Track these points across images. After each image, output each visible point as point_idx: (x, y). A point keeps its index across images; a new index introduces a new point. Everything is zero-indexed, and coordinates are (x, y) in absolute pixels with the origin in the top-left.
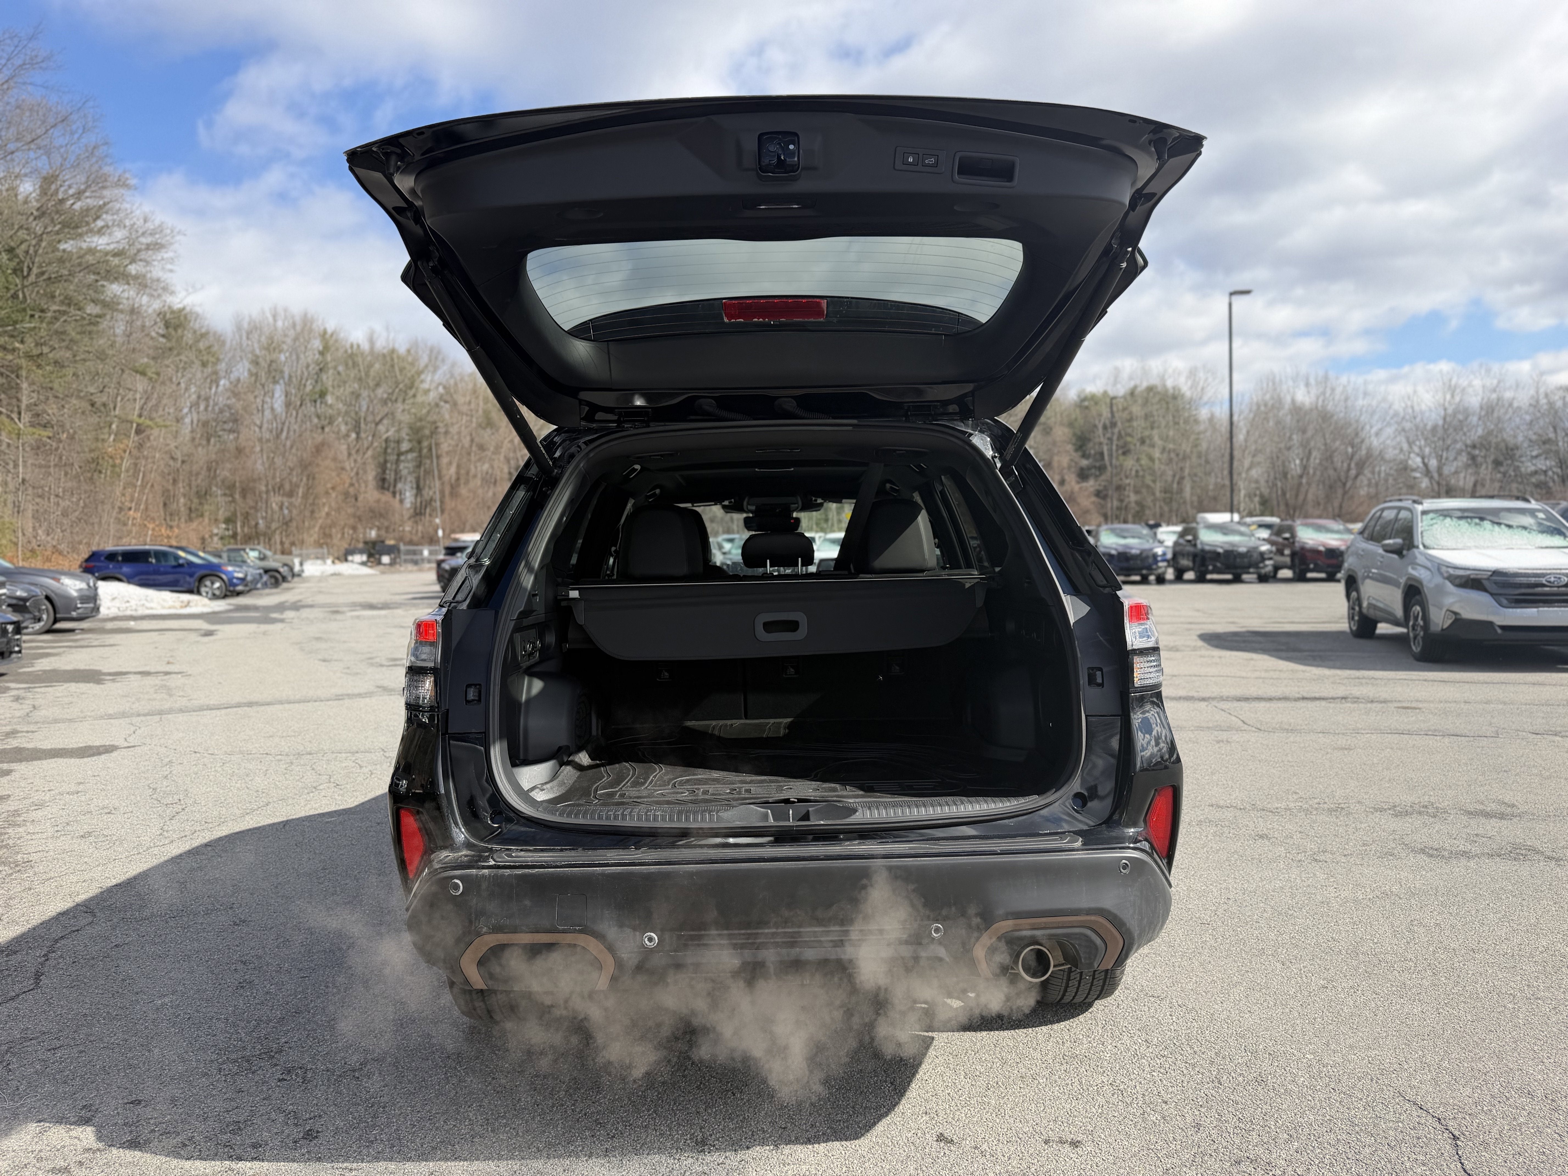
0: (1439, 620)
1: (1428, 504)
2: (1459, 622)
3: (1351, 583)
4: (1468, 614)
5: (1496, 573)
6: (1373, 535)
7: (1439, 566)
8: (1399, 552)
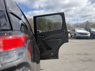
0: (77, 36)
1: (76, 28)
2: (78, 36)
3: (71, 33)
4: (79, 36)
5: (81, 33)
6: (72, 30)
7: (77, 32)
8: (74, 31)
